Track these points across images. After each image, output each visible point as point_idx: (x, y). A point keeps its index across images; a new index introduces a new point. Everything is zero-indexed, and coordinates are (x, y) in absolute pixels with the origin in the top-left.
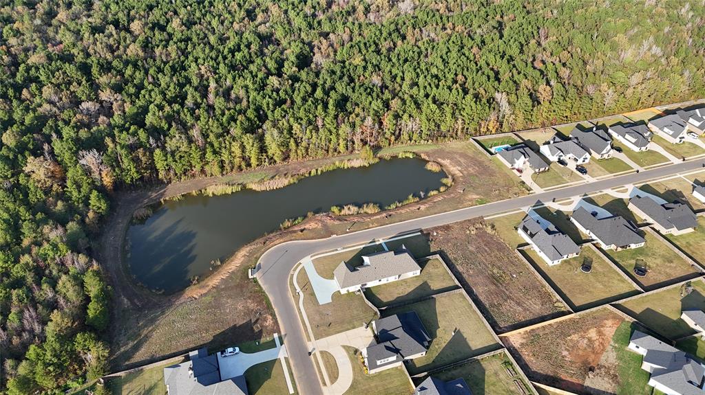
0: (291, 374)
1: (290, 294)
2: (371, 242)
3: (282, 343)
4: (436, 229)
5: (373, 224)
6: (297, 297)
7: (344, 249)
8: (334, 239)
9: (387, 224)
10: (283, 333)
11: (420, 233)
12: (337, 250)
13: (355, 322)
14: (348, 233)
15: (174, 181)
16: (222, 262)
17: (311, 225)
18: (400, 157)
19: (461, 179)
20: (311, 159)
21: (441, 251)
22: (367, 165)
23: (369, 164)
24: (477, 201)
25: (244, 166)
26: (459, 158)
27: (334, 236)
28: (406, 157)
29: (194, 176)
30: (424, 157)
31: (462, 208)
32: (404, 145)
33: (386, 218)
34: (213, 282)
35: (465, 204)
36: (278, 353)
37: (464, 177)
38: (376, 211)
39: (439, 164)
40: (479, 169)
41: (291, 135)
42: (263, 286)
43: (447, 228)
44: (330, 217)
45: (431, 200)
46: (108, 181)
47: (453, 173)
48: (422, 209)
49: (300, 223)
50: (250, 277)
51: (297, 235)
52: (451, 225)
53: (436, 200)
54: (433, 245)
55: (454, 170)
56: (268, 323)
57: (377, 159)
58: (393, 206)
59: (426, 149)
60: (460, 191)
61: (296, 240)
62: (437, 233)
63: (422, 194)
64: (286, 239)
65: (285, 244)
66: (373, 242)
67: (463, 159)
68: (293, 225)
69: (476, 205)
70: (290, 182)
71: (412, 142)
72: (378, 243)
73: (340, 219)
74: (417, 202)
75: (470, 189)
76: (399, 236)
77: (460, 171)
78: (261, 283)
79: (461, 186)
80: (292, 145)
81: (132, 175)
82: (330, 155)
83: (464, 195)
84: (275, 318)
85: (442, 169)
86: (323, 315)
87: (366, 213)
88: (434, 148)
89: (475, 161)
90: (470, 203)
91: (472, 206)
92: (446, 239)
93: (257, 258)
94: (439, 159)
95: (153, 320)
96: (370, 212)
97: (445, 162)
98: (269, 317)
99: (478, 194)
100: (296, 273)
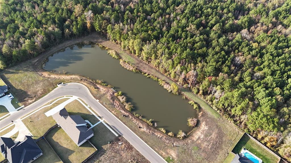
1: (51, 100)
2: (99, 117)
3: (18, 110)
4: (126, 142)
5: (115, 112)
6: (49, 104)
7: (90, 108)
8: (97, 102)
9: (118, 118)
10: (25, 108)
11: (117, 135)
12: (87, 105)
13: (35, 131)
14: (103, 104)
15: (111, 40)
16: (66, 74)
17: (103, 89)
18: (190, 102)
19: (189, 142)
20: (158, 69)
21: (105, 151)
22: (170, 91)
23: (171, 91)
24: (169, 158)
25: (132, 52)
26: (215, 133)
27: (98, 100)
28: (193, 105)
29: (117, 43)
30: (200, 114)
31: (155, 150)
32: (204, 100)
33: (124, 116)
34: (53, 76)
35: (161, 151)
36: (12, 111)
37: (193, 142)
38: (128, 110)
39: (198, 124)
40: (211, 149)
41: (155, 53)
42: (53, 91)
43: (130, 148)
44: (113, 94)
45: (155, 132)
46: (88, 25)
47: (194, 135)
48: (142, 130)
49: (103, 85)
50: (58, 85)
51: (92, 88)
52: (133, 149)
53: (156, 134)
54: (109, 145)
55: (198, 134)
56: (30, 101)
57: (177, 93)
58: (137, 115)
59: (210, 112)
60: (175, 144)
61: (89, 89)
62: (122, 144)
63: (156, 124)
64: (88, 85)
65: (84, 87)
66: (100, 117)
67: (216, 136)
68: (100, 84)
69: (164, 158)
70: (132, 70)
71: (210, 103)
72: (100, 119)
73: (113, 98)
74: (149, 125)
75: (181, 150)
76: (110, 127)
77: (199, 138)
78: (55, 89)
79: (181, 143)
80: (153, 57)
81: (97, 28)
82: (166, 74)
83: (171, 148)
84: (33, 102)
85: (193, 127)
86: (38, 117)
87: (125, 106)
88: (215, 116)
89: (219, 144)
90: (164, 154)
91: (161, 156)
92: (118, 150)
93: (71, 82)
94: (204, 123)
95: (27, 71)
96: (126, 107)
97: (203, 126)
98: (34, 100)
99: (178, 156)
100: (65, 97)
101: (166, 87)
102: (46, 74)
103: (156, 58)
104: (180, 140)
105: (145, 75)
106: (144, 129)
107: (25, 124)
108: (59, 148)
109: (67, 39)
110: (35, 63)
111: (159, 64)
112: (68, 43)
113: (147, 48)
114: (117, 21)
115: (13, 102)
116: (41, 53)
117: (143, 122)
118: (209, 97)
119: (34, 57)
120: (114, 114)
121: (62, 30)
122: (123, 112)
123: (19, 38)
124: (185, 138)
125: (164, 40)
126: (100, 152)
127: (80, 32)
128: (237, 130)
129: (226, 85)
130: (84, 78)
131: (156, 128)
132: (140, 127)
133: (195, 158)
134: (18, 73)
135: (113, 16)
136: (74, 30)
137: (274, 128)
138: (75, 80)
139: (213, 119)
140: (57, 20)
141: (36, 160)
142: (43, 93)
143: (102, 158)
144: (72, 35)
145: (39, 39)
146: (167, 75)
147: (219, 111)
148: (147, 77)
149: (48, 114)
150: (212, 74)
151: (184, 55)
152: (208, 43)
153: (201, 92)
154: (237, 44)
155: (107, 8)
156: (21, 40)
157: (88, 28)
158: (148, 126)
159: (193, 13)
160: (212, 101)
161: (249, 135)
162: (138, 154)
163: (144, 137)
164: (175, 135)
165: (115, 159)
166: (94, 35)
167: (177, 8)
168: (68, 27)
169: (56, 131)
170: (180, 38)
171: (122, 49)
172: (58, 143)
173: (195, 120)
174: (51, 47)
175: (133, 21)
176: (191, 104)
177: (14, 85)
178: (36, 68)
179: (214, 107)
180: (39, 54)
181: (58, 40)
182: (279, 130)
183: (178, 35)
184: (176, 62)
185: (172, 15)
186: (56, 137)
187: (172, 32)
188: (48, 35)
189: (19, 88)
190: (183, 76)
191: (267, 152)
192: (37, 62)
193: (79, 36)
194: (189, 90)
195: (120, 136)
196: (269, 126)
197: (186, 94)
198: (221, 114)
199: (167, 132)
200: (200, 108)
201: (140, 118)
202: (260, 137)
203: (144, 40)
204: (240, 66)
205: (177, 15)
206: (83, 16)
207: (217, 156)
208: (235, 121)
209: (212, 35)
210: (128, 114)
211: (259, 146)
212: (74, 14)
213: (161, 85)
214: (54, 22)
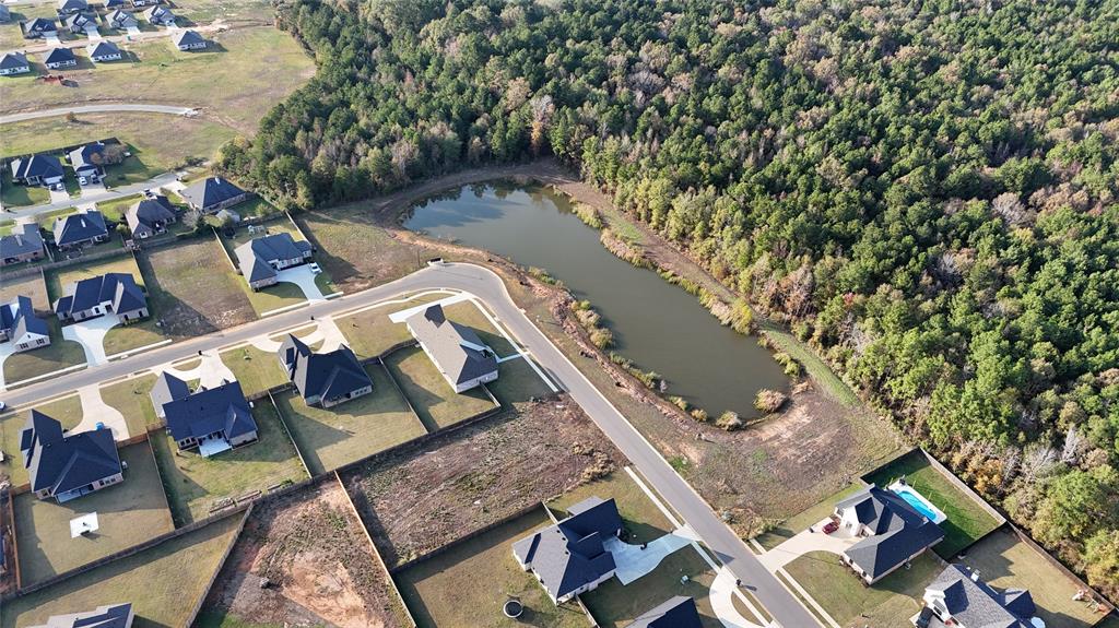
0: (286, 311)
1: (408, 292)
2: (518, 344)
3: (328, 299)
4: (576, 407)
5: (561, 342)
6: (401, 298)
7: (500, 323)
8: (520, 314)
9: (567, 356)
10: (344, 297)
11: (556, 390)
12: (493, 316)
14: (533, 321)
15: (588, 182)
16: (454, 243)
17: (539, 290)
18: (777, 356)
19: (746, 439)
20: (705, 268)
21: (517, 414)
22: (725, 322)
23: (730, 324)
24: (680, 459)
25: (642, 216)
26: (829, 436)
27: (523, 311)
28: (785, 365)
29: (605, 191)
30: (799, 388)
31: (646, 438)
32: (823, 358)
33: (582, 353)
34: (420, 243)
35: (662, 442)
36: (315, 299)
37: (758, 441)
38: (597, 343)
39: (784, 407)
40: (802, 465)
41: (706, 218)
42: (415, 274)
43: (582, 420)
44: (566, 303)
45: (656, 402)
46: (535, 134)
47: (765, 428)
48: (624, 390)
49: (544, 281)
50: (429, 263)
51: (515, 282)
52: (591, 425)
53: (659, 407)
54: (530, 404)
55: (777, 430)
56: (358, 286)
57: (746, 330)
58: (618, 360)
59: (828, 387)
60: (703, 436)
61: (505, 282)
62: (564, 409)
63: (663, 384)
64: (506, 276)
65: (496, 277)
66: (521, 346)
67: (829, 441)
68: (537, 278)
69: (666, 458)
70: (631, 258)
71: (838, 366)
72: (519, 350)
73: (563, 312)
74: (645, 387)
75: (716, 450)
76: (542, 370)
77: (777, 437)
78: (422, 270)
79: (723, 438)
80: (697, 233)
81: (557, 144)
82: (725, 282)
83: (692, 442)
84: (365, 289)
85: (769, 412)
86: (372, 320)
87: (590, 335)
88: (843, 399)
89: (831, 459)
90: (668, 448)
91: (661, 452)
92: (552, 419)
93: (463, 261)
94: (804, 408)
95: (359, 221)
96: (592, 338)
97: (799, 415)
98: (367, 285)
99: (705, 461)
100: (443, 291)
101: (718, 310)
102: (404, 236)
103: (704, 237)
104: (722, 432)
105: (663, 275)
106: (630, 390)
107: (340, 328)
108: (409, 388)
109: (473, 166)
110: (383, 208)
111: (711, 251)
112: (473, 175)
113: (682, 202)
114: (615, 130)
115: (319, 281)
116: (401, 187)
117: (630, 376)
118: (835, 351)
119: (381, 194)
120: (557, 346)
121: (465, 138)
122: (583, 346)
123: (354, 144)
124: (735, 428)
125: (738, 189)
126: (504, 413)
127: (508, 151)
128: (897, 439)
129: (891, 317)
130: (498, 259)
131: (662, 396)
132: (618, 384)
133: (751, 473)
134: (338, 224)
135: (607, 115)
136: (495, 142)
137: (998, 431)
138: (475, 260)
139: (832, 405)
140: (454, 113)
141: (354, 399)
142: (389, 274)
143: (508, 426)
144: (487, 156)
145: (402, 152)
146: (730, 286)
147: (856, 389)
148: (670, 280)
149: (396, 318)
150: (857, 287)
151: (788, 230)
152: (873, 213)
153: (817, 334)
154: (965, 223)
155: (594, 94)
156: (360, 149)
157: (534, 142)
158: (642, 386)
159: (850, 133)
160: (843, 361)
161: (927, 455)
162: (600, 435)
163: (624, 406)
164: (710, 420)
165: (541, 434)
166: (546, 164)
167: (802, 114)
168: (482, 133)
169: (410, 354)
170: (789, 190)
171: (615, 206)
172: (409, 377)
173: (779, 397)
174: (427, 178)
175: (661, 134)
176: (779, 361)
177: (326, 248)
178: (381, 219)
179: (846, 377)
180: (397, 189)
181: (447, 163)
182: (1012, 440)
183: (784, 182)
184: (759, 248)
185: (784, 132)
186: (407, 366)
187: (768, 172)
188: (426, 146)
189: (336, 255)
190: (771, 288)
191: (970, 503)
192: (386, 206)
193: (505, 161)
194: (785, 327)
195: (562, 392)
196: (986, 425)
197: (773, 337)
198: (862, 397)
199: (689, 409)
200: (802, 373)
201: (625, 366)
202: (957, 459)
203: (681, 185)
204: (953, 282)
205: (797, 132)
206: (525, 111)
207: (814, 482)
208: (897, 419)
209: (892, 194)
210: (593, 352)
211: (951, 487)
212: (503, 102)
213: (704, 305)
214: (447, 117)
